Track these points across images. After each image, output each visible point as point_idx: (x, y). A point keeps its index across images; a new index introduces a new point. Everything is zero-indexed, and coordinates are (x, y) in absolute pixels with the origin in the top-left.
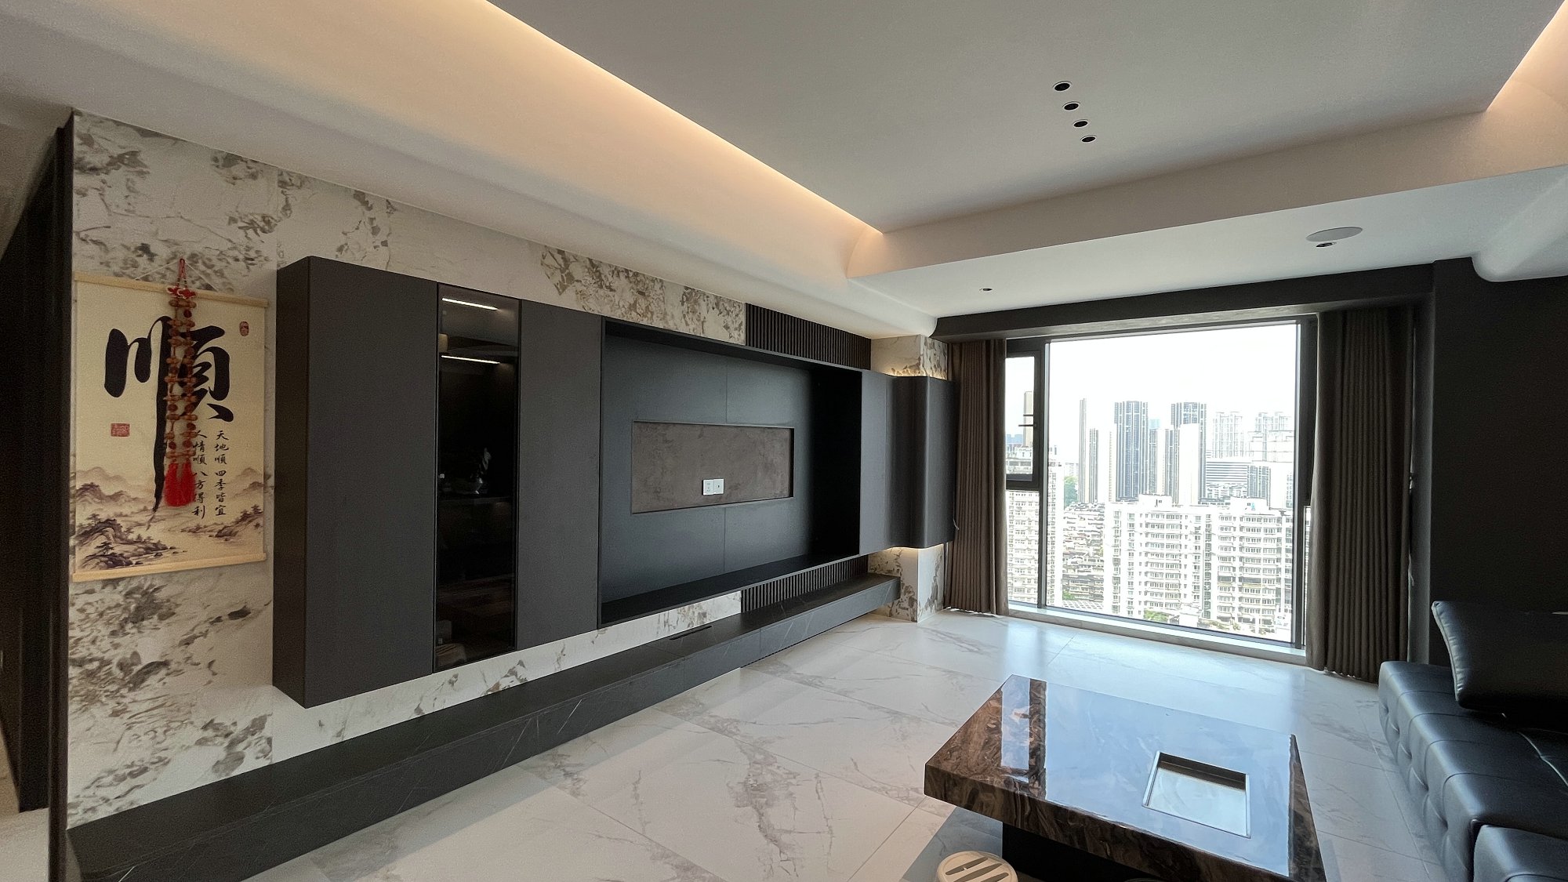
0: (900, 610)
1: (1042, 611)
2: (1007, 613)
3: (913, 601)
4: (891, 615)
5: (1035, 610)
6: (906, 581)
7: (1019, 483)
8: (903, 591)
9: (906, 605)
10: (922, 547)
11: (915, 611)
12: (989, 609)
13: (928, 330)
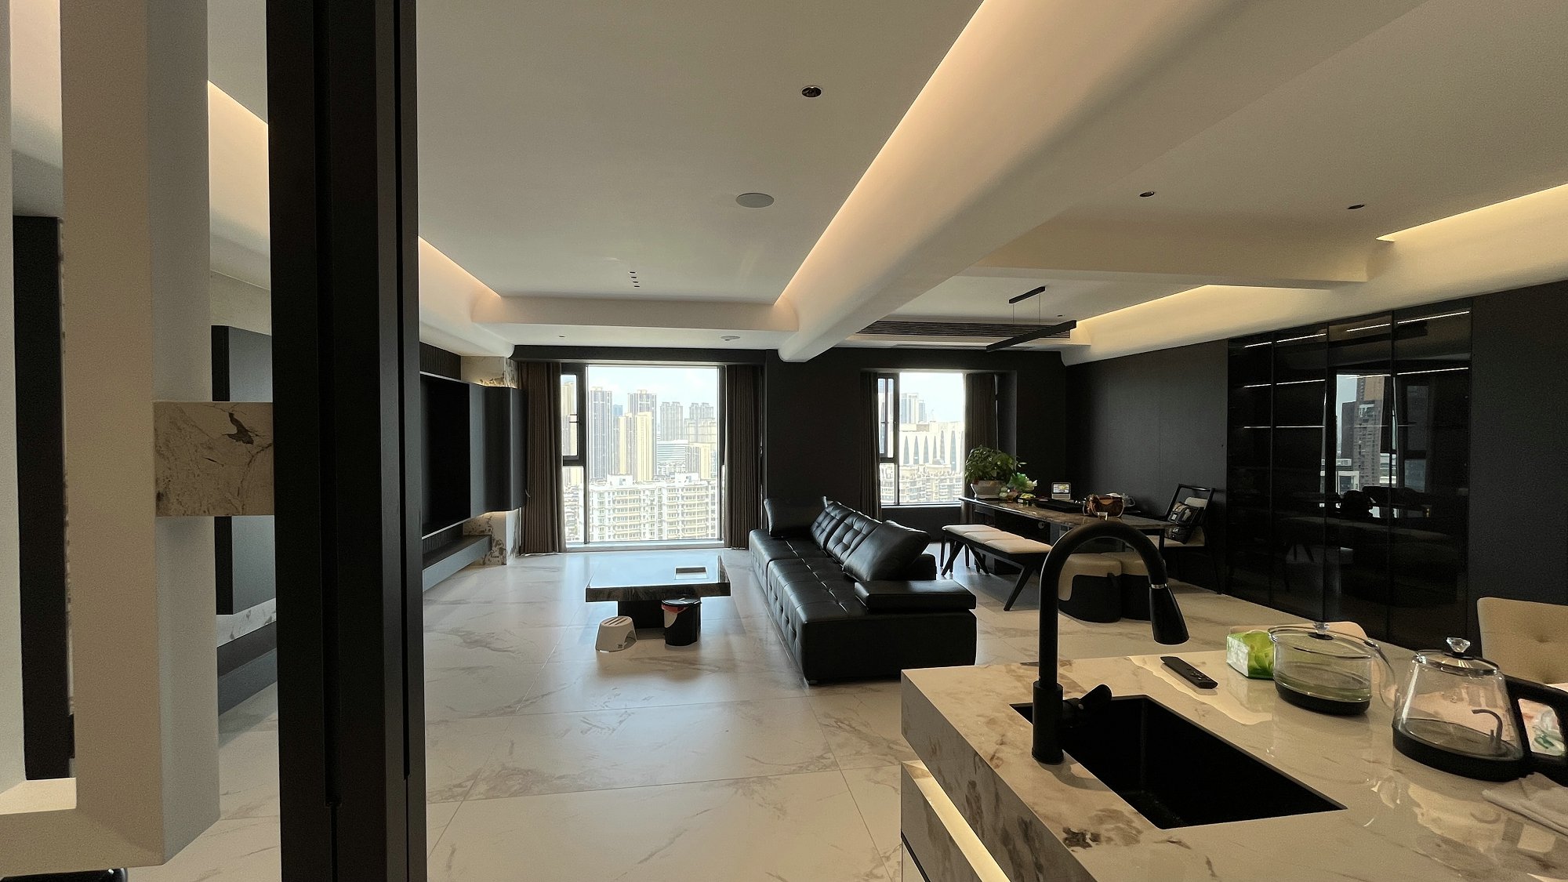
0: (491, 559)
1: (587, 545)
2: (566, 551)
3: (502, 550)
4: (484, 564)
5: (583, 546)
6: (497, 536)
7: (570, 462)
8: (494, 544)
9: (497, 554)
10: (509, 509)
11: (505, 557)
12: (554, 550)
13: (508, 353)
